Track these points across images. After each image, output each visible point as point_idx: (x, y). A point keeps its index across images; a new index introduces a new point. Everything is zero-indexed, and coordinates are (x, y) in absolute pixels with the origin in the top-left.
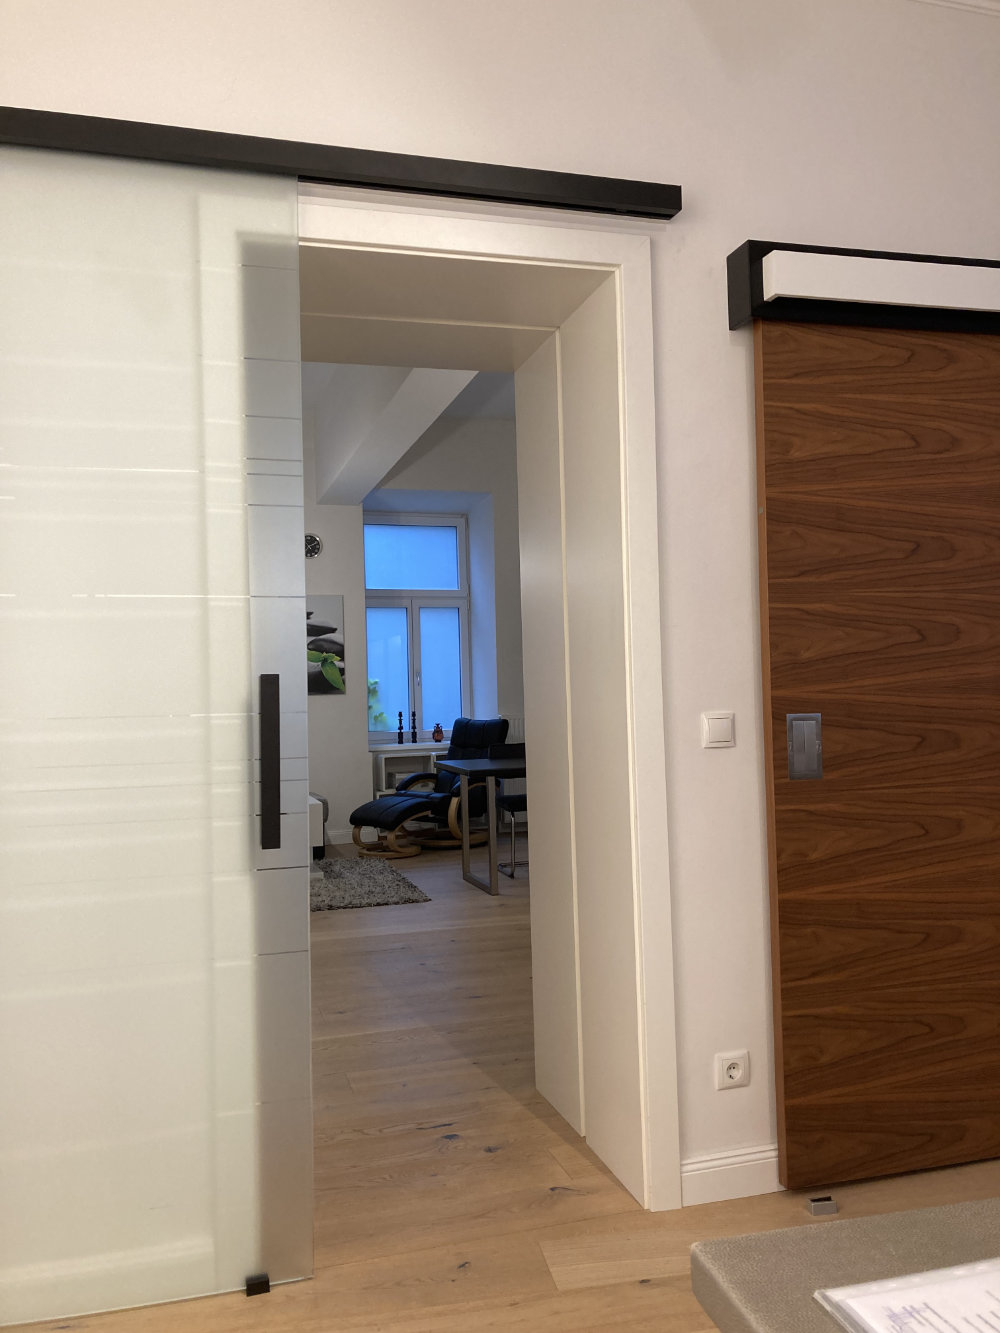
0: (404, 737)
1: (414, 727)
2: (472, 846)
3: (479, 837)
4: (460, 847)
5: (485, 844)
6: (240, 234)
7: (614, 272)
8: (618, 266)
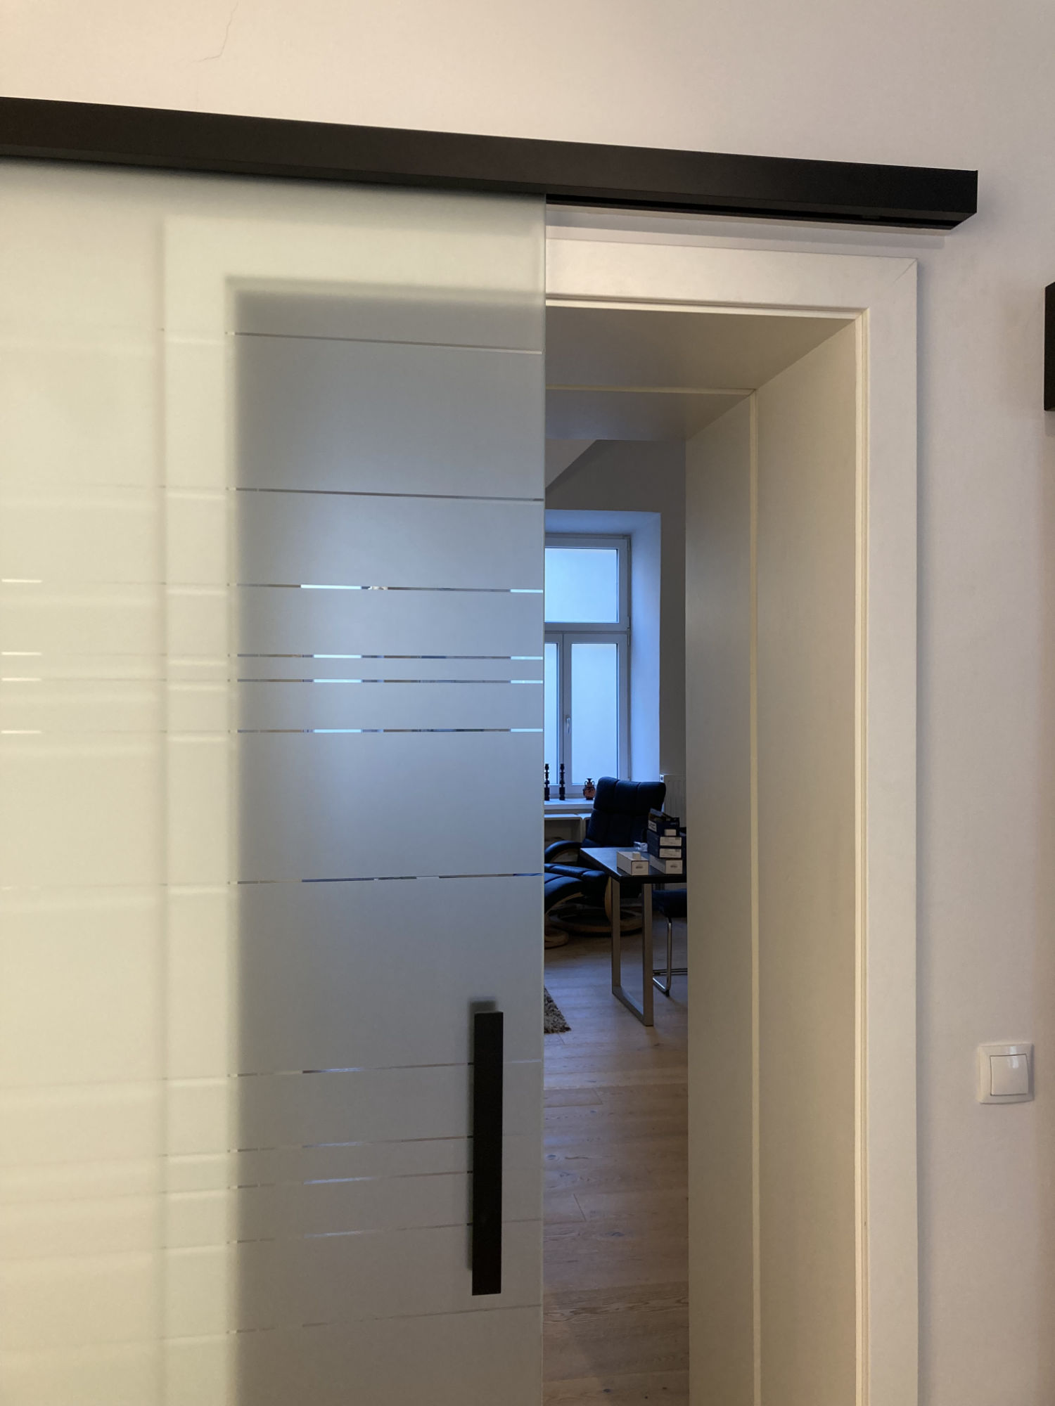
0: (551, 792)
1: (562, 782)
2: (624, 934)
3: (631, 924)
4: (609, 935)
5: (639, 931)
6: (231, 281)
7: (852, 321)
8: (860, 310)
